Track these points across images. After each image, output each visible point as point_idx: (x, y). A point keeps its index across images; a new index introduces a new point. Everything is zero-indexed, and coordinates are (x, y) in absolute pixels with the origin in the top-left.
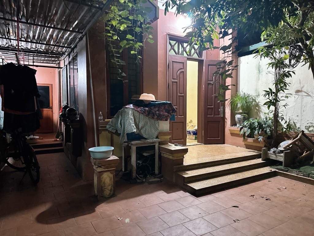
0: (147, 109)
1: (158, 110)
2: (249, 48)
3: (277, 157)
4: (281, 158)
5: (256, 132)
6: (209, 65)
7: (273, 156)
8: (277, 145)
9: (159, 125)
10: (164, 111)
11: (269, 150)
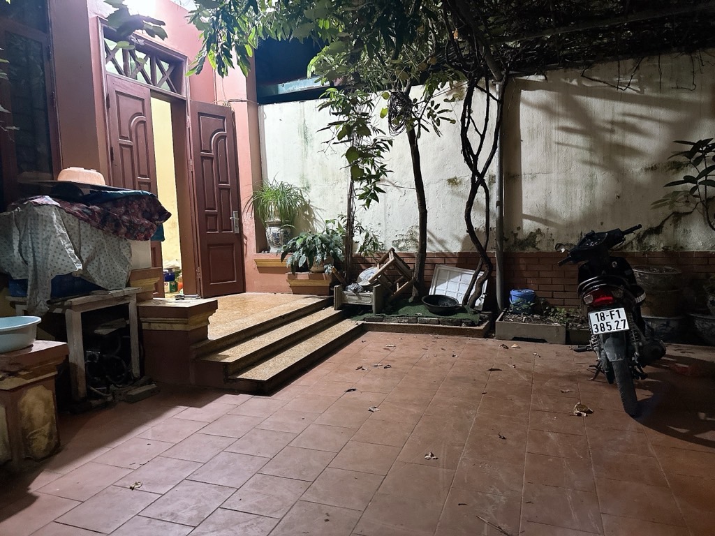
0: (97, 208)
1: (126, 213)
2: (277, 90)
3: (361, 299)
4: (369, 299)
5: (319, 257)
6: (200, 114)
7: (353, 297)
8: (354, 278)
9: (130, 252)
10: (140, 215)
11: (345, 289)
